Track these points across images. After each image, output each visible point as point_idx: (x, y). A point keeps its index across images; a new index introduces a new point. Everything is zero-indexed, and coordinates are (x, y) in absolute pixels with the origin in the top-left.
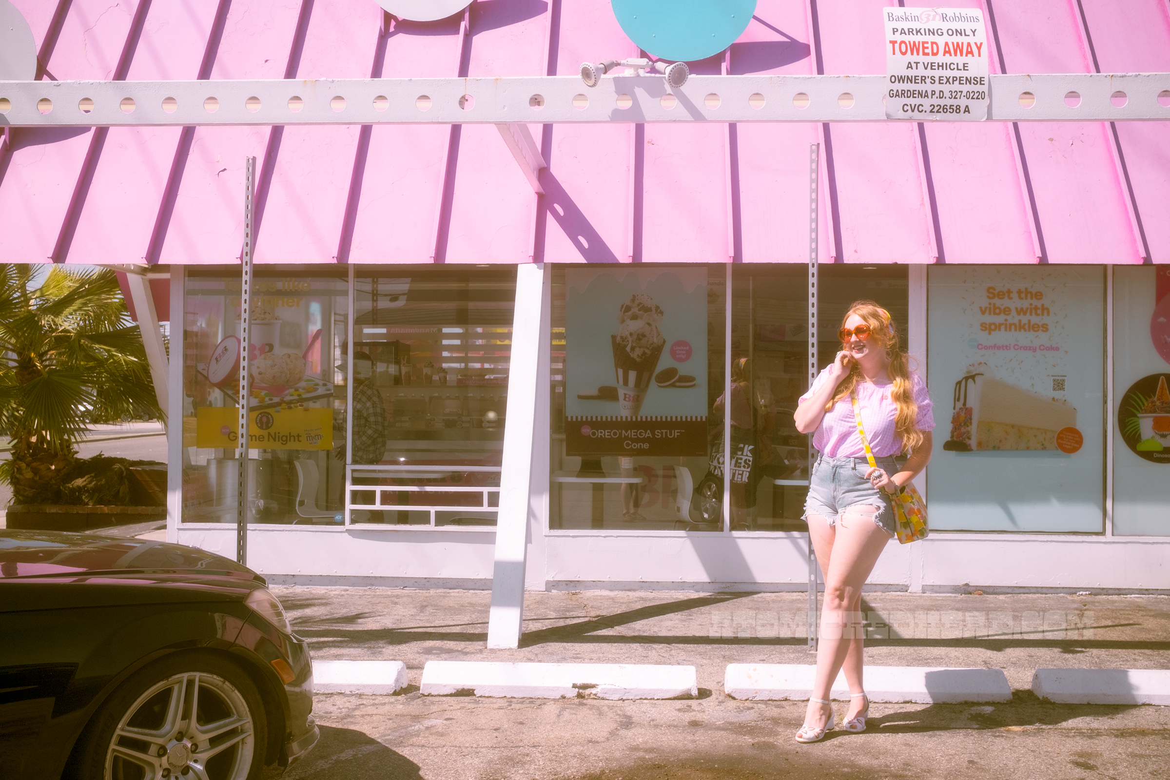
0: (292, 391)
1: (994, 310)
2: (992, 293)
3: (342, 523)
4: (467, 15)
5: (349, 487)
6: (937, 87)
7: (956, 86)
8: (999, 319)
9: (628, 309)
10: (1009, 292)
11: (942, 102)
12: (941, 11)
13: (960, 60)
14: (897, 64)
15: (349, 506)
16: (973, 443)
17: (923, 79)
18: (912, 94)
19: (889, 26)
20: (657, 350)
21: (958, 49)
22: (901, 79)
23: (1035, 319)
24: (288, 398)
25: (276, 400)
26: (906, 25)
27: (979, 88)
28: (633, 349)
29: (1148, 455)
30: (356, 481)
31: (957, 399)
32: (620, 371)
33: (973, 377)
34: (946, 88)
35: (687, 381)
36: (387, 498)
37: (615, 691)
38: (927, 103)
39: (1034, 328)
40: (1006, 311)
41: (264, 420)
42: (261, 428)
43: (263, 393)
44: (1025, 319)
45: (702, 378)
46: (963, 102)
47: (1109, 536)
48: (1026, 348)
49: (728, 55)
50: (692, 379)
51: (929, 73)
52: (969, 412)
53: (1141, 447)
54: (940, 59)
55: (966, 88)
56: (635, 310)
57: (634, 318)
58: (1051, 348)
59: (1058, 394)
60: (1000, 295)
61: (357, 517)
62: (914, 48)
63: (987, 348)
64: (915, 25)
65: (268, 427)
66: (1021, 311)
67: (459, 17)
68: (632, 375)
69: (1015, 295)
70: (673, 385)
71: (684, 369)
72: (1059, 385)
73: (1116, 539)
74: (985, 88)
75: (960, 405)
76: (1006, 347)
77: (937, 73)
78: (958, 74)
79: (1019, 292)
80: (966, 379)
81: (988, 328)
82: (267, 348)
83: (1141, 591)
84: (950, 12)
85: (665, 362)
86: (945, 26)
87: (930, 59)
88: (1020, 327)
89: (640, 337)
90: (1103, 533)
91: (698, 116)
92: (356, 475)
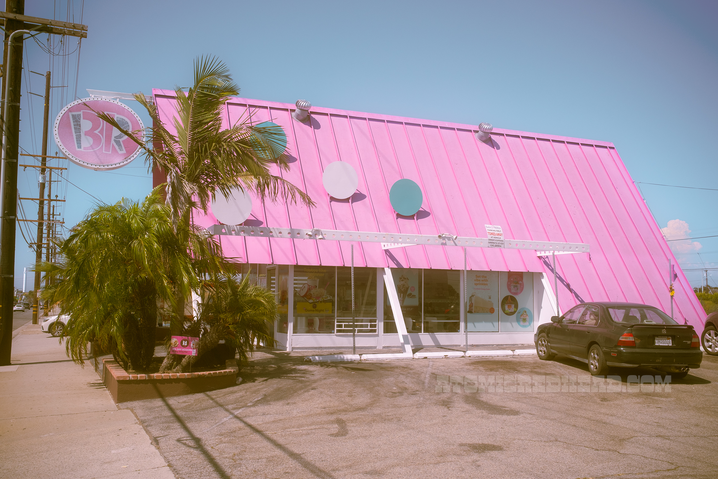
0: (321, 298)
1: (477, 280)
2: (477, 276)
3: (334, 333)
4: (351, 198)
5: (336, 323)
6: (496, 242)
7: (499, 242)
8: (478, 282)
9: (401, 278)
10: (480, 276)
11: (497, 245)
12: (494, 226)
13: (499, 237)
14: (489, 237)
15: (336, 328)
16: (473, 311)
17: (494, 240)
18: (492, 243)
19: (487, 229)
20: (408, 288)
21: (499, 234)
22: (490, 240)
23: (485, 283)
24: (320, 300)
25: (318, 300)
26: (490, 229)
27: (502, 242)
28: (402, 288)
29: (507, 314)
30: (337, 322)
31: (470, 301)
32: (399, 294)
33: (473, 296)
34: (497, 242)
35: (414, 296)
36: (345, 326)
37: (451, 356)
38: (494, 244)
39: (485, 284)
40: (480, 280)
41: (314, 306)
42: (314, 308)
43: (314, 299)
44: (483, 282)
45: (417, 296)
46: (500, 245)
47: (500, 333)
48: (483, 289)
49: (416, 215)
50: (415, 296)
51: (494, 239)
52: (472, 304)
53: (505, 312)
54: (496, 236)
55: (501, 242)
56: (402, 279)
57: (402, 281)
58: (488, 289)
59: (490, 300)
60: (478, 277)
61: (338, 331)
62: (492, 234)
63: (476, 289)
64: (491, 229)
65: (315, 308)
66: (482, 281)
67: (348, 199)
68: (402, 295)
69: (481, 277)
70: (411, 297)
71: (413, 293)
72: (490, 298)
73: (501, 333)
74: (503, 242)
75: (471, 302)
76: (480, 289)
77: (496, 239)
78: (499, 239)
79: (482, 276)
80: (472, 296)
81: (476, 284)
82: (315, 287)
83: (506, 345)
84: (496, 226)
85: (409, 292)
86: (496, 229)
87: (495, 236)
88: (482, 284)
89: (404, 285)
90: (498, 332)
91: (456, 245)
92: (338, 320)
